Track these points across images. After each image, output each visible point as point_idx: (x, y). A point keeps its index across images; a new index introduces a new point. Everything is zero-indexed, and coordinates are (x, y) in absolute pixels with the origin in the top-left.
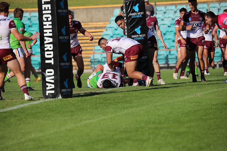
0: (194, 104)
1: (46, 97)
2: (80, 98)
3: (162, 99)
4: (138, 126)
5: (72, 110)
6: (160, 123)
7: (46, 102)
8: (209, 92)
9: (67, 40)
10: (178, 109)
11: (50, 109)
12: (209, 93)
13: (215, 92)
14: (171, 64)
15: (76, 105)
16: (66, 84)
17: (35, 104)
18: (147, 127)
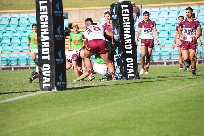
0: (176, 96)
1: (43, 89)
2: (73, 91)
3: (147, 91)
4: (126, 116)
5: (66, 101)
6: (145, 113)
7: (43, 94)
8: (189, 85)
9: (61, 38)
10: (162, 101)
11: (46, 100)
12: (189, 87)
13: (194, 86)
14: (155, 60)
15: (70, 96)
16: (60, 77)
17: (33, 96)
18: (134, 117)
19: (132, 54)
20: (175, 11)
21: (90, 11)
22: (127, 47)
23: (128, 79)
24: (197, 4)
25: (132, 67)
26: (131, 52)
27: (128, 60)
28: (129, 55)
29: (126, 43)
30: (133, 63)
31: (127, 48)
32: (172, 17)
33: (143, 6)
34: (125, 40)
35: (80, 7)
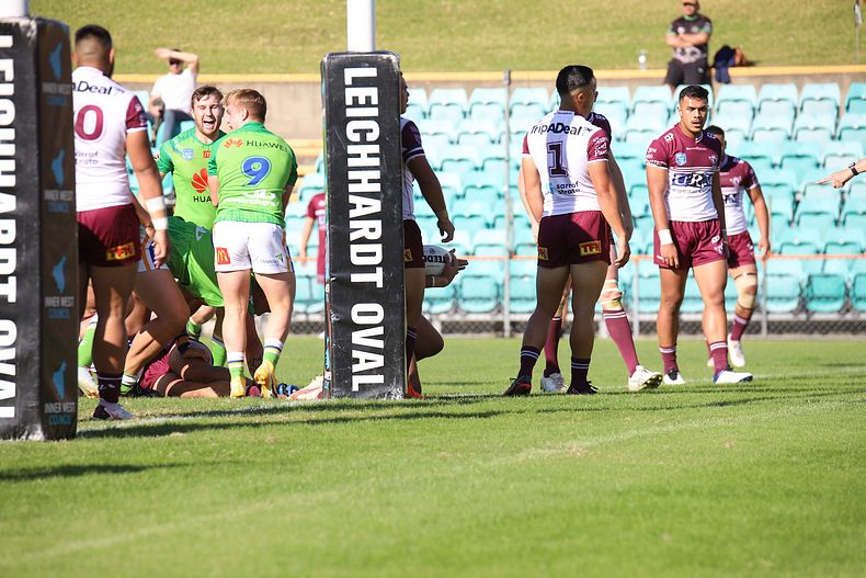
19: (380, 285)
20: (655, 104)
21: (292, 87)
22: (359, 254)
23: (354, 394)
24: (752, 78)
25: (380, 344)
26: (377, 278)
27: (360, 314)
28: (367, 293)
29: (353, 236)
30: (382, 328)
31: (356, 260)
32: (644, 131)
33: (515, 75)
34: (353, 225)
35: (252, 69)
